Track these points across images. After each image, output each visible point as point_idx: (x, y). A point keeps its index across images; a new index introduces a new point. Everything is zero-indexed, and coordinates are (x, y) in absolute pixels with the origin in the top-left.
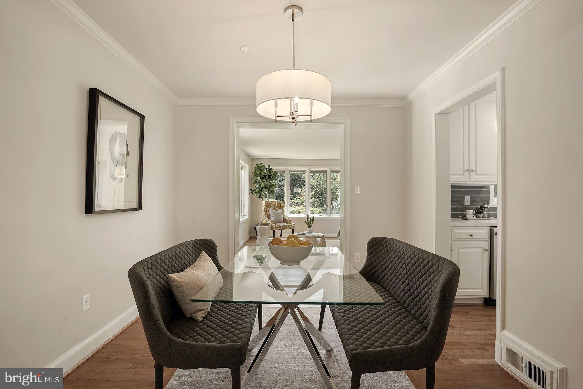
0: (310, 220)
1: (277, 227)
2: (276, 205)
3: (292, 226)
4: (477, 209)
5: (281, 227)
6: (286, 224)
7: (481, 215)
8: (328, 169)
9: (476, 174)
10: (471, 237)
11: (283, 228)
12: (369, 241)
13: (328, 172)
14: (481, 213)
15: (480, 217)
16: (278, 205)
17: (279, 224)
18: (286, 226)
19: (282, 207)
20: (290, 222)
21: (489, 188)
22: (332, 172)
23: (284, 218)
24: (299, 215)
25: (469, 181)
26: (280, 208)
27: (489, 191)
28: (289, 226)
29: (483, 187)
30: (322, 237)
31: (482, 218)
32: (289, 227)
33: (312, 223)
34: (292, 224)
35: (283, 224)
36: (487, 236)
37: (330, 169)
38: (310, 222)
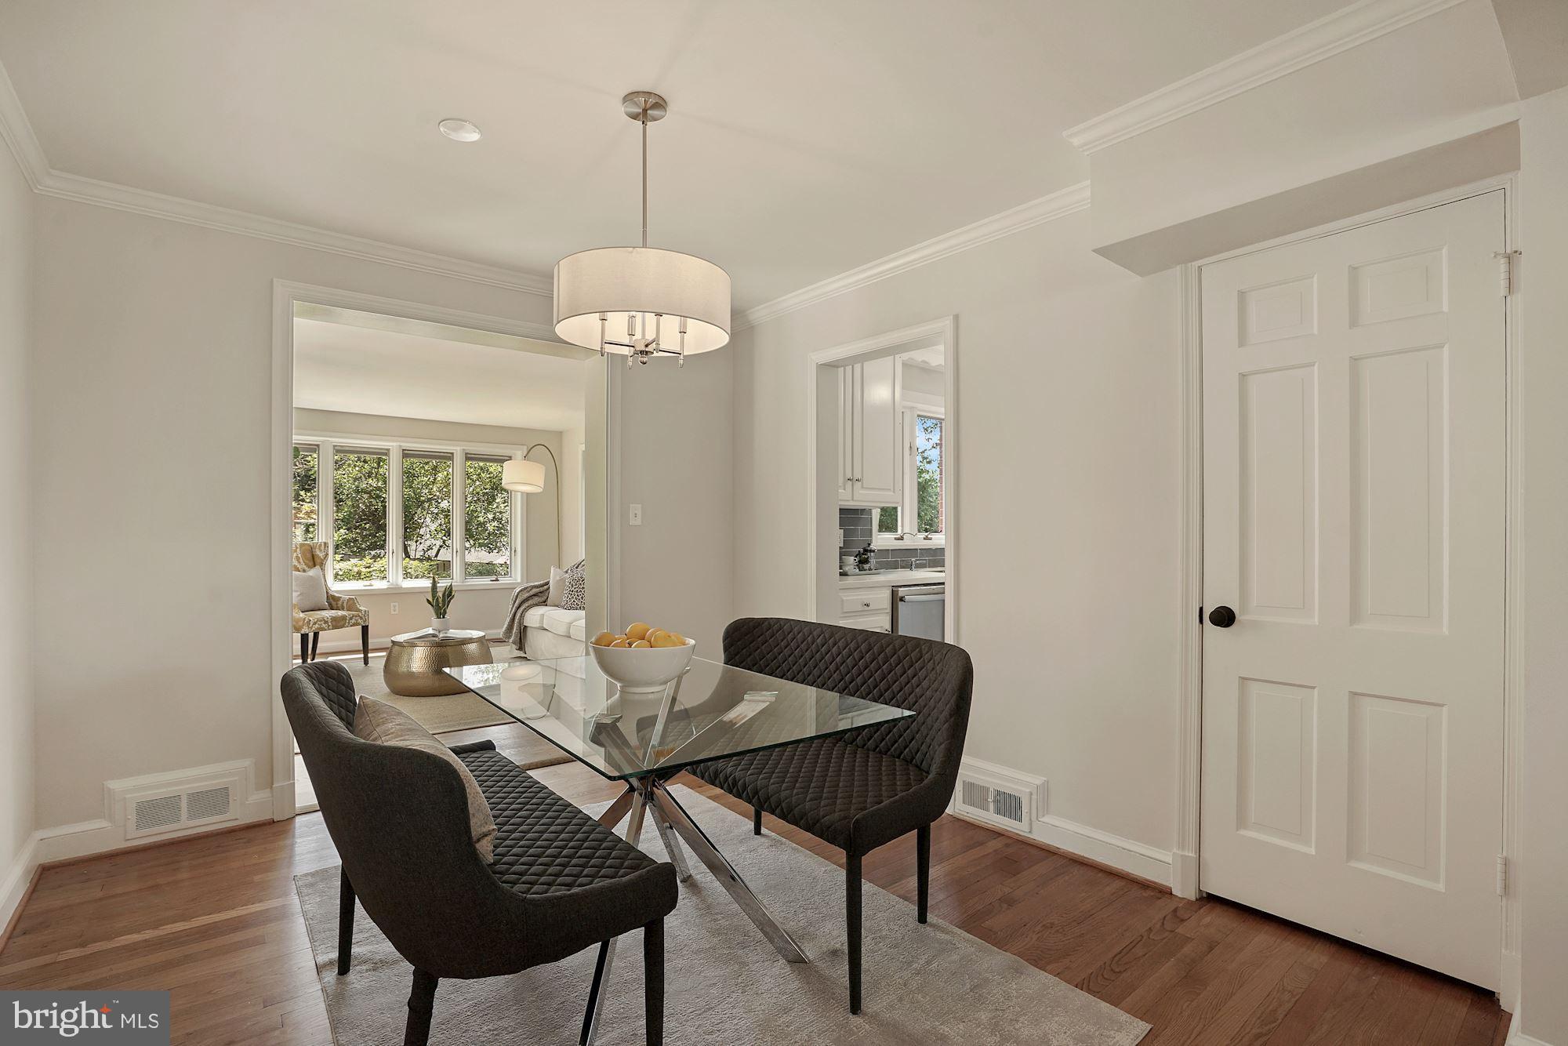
0: (444, 595)
1: (315, 623)
2: (300, 555)
3: (361, 618)
4: (859, 554)
5: (326, 622)
6: (340, 613)
7: (866, 566)
8: (458, 450)
9: (862, 487)
10: (866, 608)
11: (334, 623)
12: (727, 629)
13: (458, 459)
14: (866, 561)
15: (865, 570)
16: (303, 554)
17: (319, 612)
18: (344, 618)
19: (318, 561)
20: (351, 605)
21: (871, 514)
22: (468, 459)
23: (327, 593)
24: (368, 583)
25: (853, 500)
26: (311, 564)
27: (871, 518)
28: (351, 619)
29: (863, 511)
30: (480, 640)
31: (868, 572)
32: (353, 621)
33: (449, 602)
34: (360, 611)
35: (333, 613)
36: (886, 604)
37: (464, 450)
38: (444, 600)
